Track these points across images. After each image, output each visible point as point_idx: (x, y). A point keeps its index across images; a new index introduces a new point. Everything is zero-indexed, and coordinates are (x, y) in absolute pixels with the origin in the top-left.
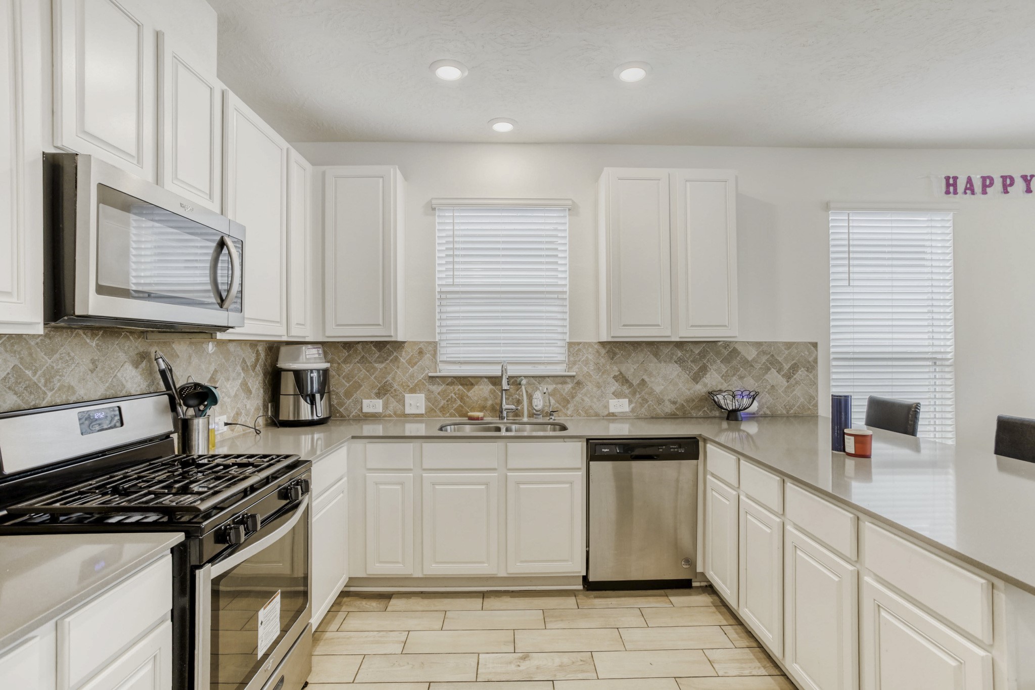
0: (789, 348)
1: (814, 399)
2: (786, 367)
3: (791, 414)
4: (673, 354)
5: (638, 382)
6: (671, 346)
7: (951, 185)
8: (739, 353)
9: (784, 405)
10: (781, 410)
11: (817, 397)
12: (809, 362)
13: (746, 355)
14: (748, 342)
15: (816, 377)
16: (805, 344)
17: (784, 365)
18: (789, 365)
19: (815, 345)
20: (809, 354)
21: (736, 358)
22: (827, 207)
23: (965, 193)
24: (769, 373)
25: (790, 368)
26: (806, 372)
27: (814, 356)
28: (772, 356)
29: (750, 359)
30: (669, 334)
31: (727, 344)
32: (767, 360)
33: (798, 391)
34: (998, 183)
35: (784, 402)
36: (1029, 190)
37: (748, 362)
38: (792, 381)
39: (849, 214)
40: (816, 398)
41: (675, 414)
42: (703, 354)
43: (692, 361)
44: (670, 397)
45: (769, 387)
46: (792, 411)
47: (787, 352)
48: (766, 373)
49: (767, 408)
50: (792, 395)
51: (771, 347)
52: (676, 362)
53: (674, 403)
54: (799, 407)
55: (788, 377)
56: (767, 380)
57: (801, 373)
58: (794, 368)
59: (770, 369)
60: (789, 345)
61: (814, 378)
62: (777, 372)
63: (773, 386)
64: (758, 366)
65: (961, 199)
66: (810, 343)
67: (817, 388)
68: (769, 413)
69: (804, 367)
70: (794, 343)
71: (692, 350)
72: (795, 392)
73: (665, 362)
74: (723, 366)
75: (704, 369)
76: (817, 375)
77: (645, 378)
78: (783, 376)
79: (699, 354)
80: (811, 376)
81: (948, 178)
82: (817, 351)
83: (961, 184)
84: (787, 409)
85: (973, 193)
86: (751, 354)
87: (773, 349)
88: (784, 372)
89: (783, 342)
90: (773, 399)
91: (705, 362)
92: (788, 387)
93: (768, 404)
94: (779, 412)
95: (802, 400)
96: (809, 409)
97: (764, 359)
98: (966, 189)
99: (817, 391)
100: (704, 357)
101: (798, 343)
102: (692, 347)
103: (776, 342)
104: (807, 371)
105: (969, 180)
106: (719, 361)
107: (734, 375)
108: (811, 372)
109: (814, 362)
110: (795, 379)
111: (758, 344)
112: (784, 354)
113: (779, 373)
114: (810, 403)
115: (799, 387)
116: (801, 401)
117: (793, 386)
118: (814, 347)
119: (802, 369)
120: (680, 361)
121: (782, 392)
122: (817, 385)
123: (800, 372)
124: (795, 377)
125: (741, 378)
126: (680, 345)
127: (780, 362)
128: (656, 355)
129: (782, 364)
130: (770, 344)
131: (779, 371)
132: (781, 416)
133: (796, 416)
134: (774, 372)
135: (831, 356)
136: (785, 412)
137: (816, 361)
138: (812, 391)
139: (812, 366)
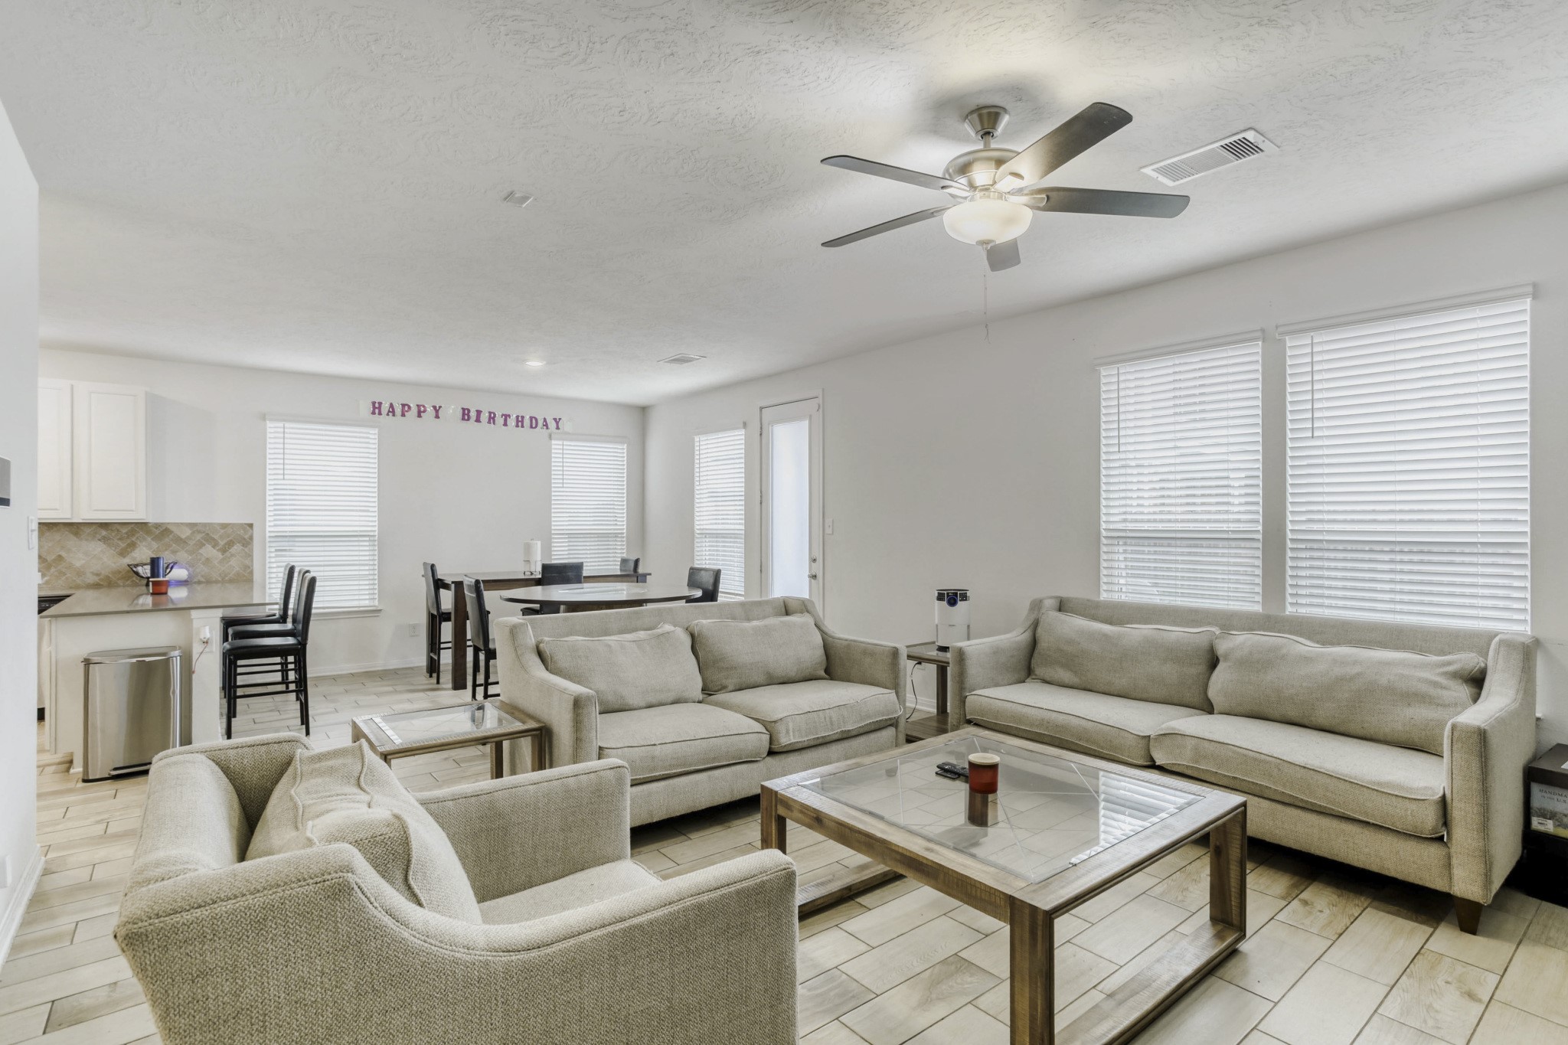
0: (224, 528)
1: (250, 567)
2: (222, 543)
4: (96, 533)
5: (53, 557)
6: (94, 527)
7: (376, 408)
8: (171, 532)
9: (219, 573)
11: (252, 566)
12: (244, 539)
13: (179, 534)
14: (182, 524)
15: (252, 550)
16: (242, 525)
17: (220, 541)
18: (225, 541)
19: (251, 526)
20: (245, 533)
21: (168, 536)
22: (263, 417)
23: (388, 415)
24: (203, 547)
25: (226, 544)
26: (241, 547)
27: (249, 534)
28: (207, 534)
29: (183, 537)
30: (69, 516)
31: (157, 526)
32: (202, 538)
33: (233, 562)
34: (414, 410)
35: (219, 570)
36: (437, 417)
37: (181, 539)
38: (228, 554)
39: (284, 425)
41: (100, 585)
42: (132, 533)
43: (120, 539)
44: (91, 570)
45: (203, 559)
46: (227, 578)
47: (222, 531)
48: (201, 548)
49: (202, 576)
50: (227, 565)
51: (205, 527)
52: (99, 540)
53: (98, 575)
54: (234, 574)
55: (224, 551)
56: (202, 554)
57: (237, 548)
58: (231, 544)
59: (205, 545)
60: (224, 526)
61: (250, 551)
62: (212, 547)
63: (207, 558)
64: (192, 543)
65: (385, 419)
66: (245, 524)
67: (253, 559)
69: (239, 543)
70: (230, 524)
71: (118, 530)
72: (230, 563)
73: (87, 540)
74: (153, 543)
75: (133, 546)
77: (63, 554)
78: (218, 550)
79: (126, 533)
80: (246, 550)
81: (374, 403)
82: (252, 529)
83: (385, 408)
84: (222, 576)
85: (394, 415)
86: (185, 533)
87: (207, 528)
88: (219, 547)
89: (218, 523)
90: (208, 568)
91: (133, 539)
92: (223, 559)
93: (203, 573)
94: (214, 579)
95: (238, 569)
96: (245, 576)
97: (199, 537)
98: (389, 411)
99: (252, 561)
100: (133, 535)
101: (234, 524)
102: (118, 527)
103: (211, 524)
104: (243, 546)
105: (391, 406)
106: (149, 539)
107: (166, 550)
108: (247, 547)
109: (249, 539)
110: (231, 552)
111: (192, 525)
112: (219, 532)
114: (245, 571)
115: (234, 558)
116: (236, 569)
117: (229, 558)
118: (249, 527)
120: (104, 539)
121: (217, 563)
122: (253, 556)
123: (235, 547)
124: (230, 550)
125: (174, 552)
126: (105, 525)
127: (215, 539)
128: (76, 534)
129: (217, 541)
130: (205, 525)
131: (214, 547)
132: (217, 582)
133: (231, 581)
134: (209, 547)
135: (268, 534)
136: (220, 579)
137: (251, 538)
138: (247, 562)
139: (247, 542)
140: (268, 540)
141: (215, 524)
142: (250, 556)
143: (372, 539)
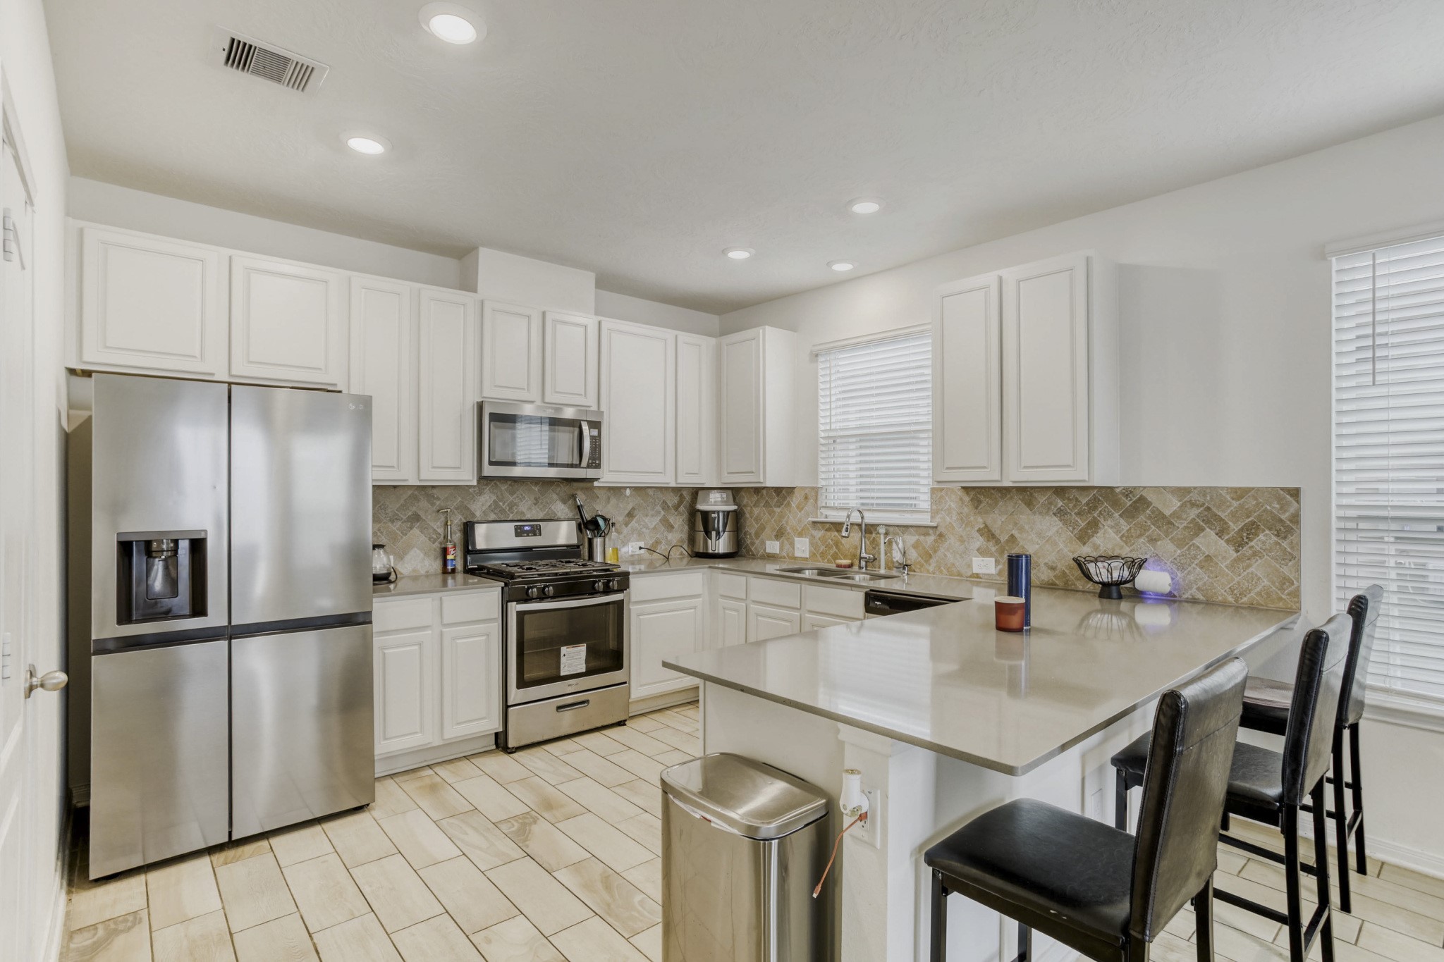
0: (1240, 498)
1: (1293, 584)
2: (1234, 527)
3: (1242, 603)
4: (1050, 503)
5: (1007, 538)
6: (1049, 493)
8: (1149, 504)
9: (1230, 588)
10: (1222, 593)
11: (1298, 579)
12: (1281, 521)
13: (1160, 507)
14: (1164, 488)
15: (1297, 546)
16: (1276, 492)
17: (1230, 523)
18: (1241, 525)
19: (1295, 493)
20: (1281, 508)
21: (1144, 511)
24: (1202, 535)
25: (1242, 529)
26: (1274, 538)
27: (1292, 510)
28: (1208, 509)
29: (1167, 513)
30: (997, 477)
31: (1128, 492)
32: (1198, 516)
33: (1257, 568)
35: (1230, 584)
37: (1164, 517)
38: (1246, 550)
39: (1374, 255)
40: (1295, 582)
41: (1054, 584)
42: (1093, 505)
43: (1078, 514)
44: (1046, 561)
45: (1201, 557)
46: (1245, 600)
47: (1235, 504)
48: (1197, 535)
49: (1198, 589)
50: (1245, 573)
51: (1205, 496)
52: (1054, 514)
53: (1053, 568)
54: (1259, 594)
55: (1239, 544)
56: (1198, 547)
57: (1264, 539)
58: (1251, 530)
59: (1203, 530)
60: (1240, 493)
61: (1292, 548)
62: (1217, 534)
63: (1208, 556)
64: (1181, 524)
66: (1282, 489)
67: (1299, 566)
68: (1202, 598)
69: (1270, 529)
70: (1250, 490)
71: (1077, 499)
72: (1250, 570)
73: (1040, 513)
74: (1122, 521)
75: (1094, 525)
76: (1299, 543)
77: (1015, 532)
78: (1228, 541)
79: (1087, 504)
80: (1285, 544)
82: (1298, 502)
84: (1236, 595)
86: (1171, 506)
87: (1208, 498)
88: (1231, 535)
89: (1228, 488)
90: (1208, 577)
91: (1095, 515)
92: (1238, 560)
93: (1200, 584)
94: (1220, 598)
95: (1266, 582)
96: (1281, 599)
97: (1194, 513)
99: (1298, 570)
100: (1095, 508)
101: (1258, 489)
102: (1075, 493)
103: (1215, 488)
104: (1277, 535)
106: (1116, 515)
107: (1141, 535)
108: (1285, 538)
109: (1291, 521)
110: (1253, 547)
111: (1182, 492)
112: (1230, 506)
113: (1220, 537)
114: (1282, 589)
115: (1259, 561)
116: (1263, 584)
117: (1249, 559)
118: (1291, 496)
119: (1267, 532)
120: (1060, 513)
121: (1226, 567)
122: (1299, 560)
123: (1261, 537)
124: (1251, 544)
125: (1153, 540)
126: (1060, 491)
127: (1222, 520)
128: (1029, 504)
129: (1226, 523)
130: (1203, 491)
131: (1220, 534)
132: (1224, 605)
133: (1253, 608)
134: (1210, 534)
135: (1335, 512)
136: (1230, 599)
137: (1296, 518)
138: (1286, 571)
139: (1287, 528)
140: (1335, 524)
141: (1222, 488)
142: (1292, 557)
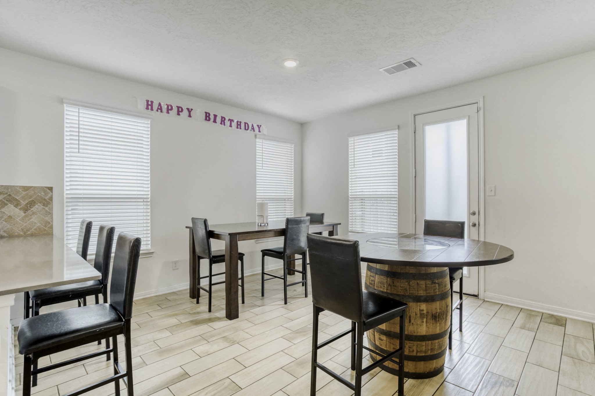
0: (27, 190)
1: (50, 223)
2: (23, 203)
3: (27, 234)
7: (149, 105)
9: (22, 229)
10: (17, 231)
11: (52, 222)
12: (45, 200)
15: (51, 209)
16: (42, 189)
17: (21, 201)
18: (27, 202)
19: (51, 189)
20: (45, 195)
22: (61, 101)
23: (157, 111)
24: (6, 207)
25: (27, 204)
26: (42, 206)
27: (50, 195)
28: (10, 195)
32: (4, 198)
33: (34, 219)
34: (175, 110)
35: (21, 227)
36: (190, 116)
38: (29, 212)
39: (79, 109)
40: (51, 223)
45: (5, 217)
46: (29, 233)
47: (24, 193)
48: (3, 207)
49: (4, 231)
50: (29, 222)
51: (8, 189)
54: (36, 229)
55: (26, 209)
56: (4, 212)
57: (38, 207)
58: (32, 204)
59: (7, 205)
60: (26, 189)
61: (50, 210)
62: (14, 206)
63: (10, 216)
65: (155, 114)
66: (46, 187)
67: (52, 216)
68: (6, 235)
69: (40, 203)
70: (33, 187)
72: (31, 220)
76: (52, 208)
78: (20, 209)
80: (47, 209)
81: (148, 101)
82: (52, 192)
83: (155, 106)
84: (24, 231)
85: (161, 112)
87: (10, 190)
88: (22, 206)
89: (20, 186)
90: (10, 225)
92: (25, 216)
93: (5, 229)
94: (16, 234)
95: (39, 224)
96: (45, 230)
98: (158, 109)
99: (52, 218)
101: (35, 187)
103: (13, 186)
104: (44, 205)
105: (160, 104)
108: (47, 206)
109: (49, 200)
110: (32, 210)
112: (21, 194)
113: (16, 207)
114: (45, 226)
115: (36, 216)
116: (37, 225)
117: (31, 216)
118: (49, 190)
119: (39, 204)
121: (19, 220)
122: (52, 214)
123: (36, 206)
124: (32, 209)
127: (17, 200)
129: (19, 201)
131: (16, 206)
132: (19, 236)
133: (32, 235)
134: (11, 206)
135: (65, 196)
136: (22, 233)
137: (51, 199)
138: (47, 219)
139: (48, 202)
140: (65, 200)
141: (17, 186)
142: (50, 213)
143: (145, 200)
